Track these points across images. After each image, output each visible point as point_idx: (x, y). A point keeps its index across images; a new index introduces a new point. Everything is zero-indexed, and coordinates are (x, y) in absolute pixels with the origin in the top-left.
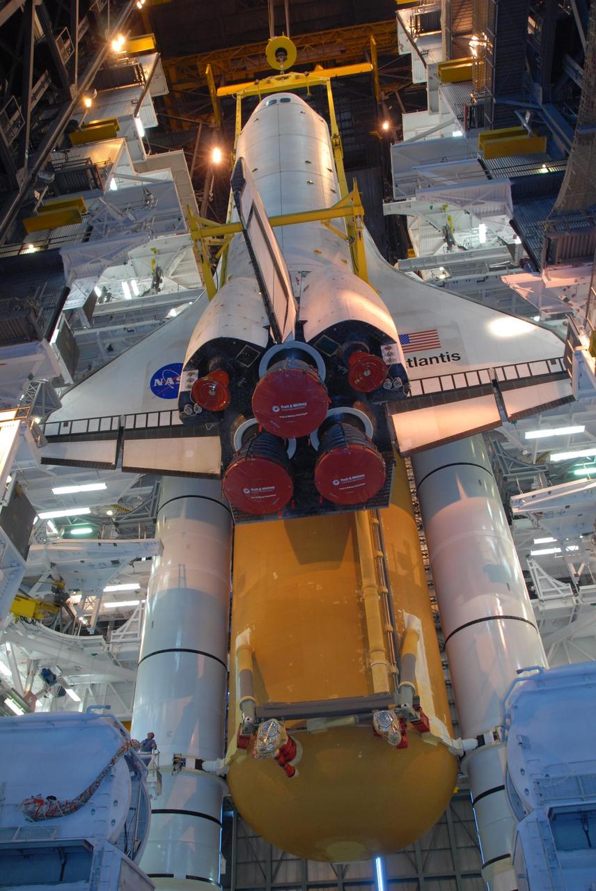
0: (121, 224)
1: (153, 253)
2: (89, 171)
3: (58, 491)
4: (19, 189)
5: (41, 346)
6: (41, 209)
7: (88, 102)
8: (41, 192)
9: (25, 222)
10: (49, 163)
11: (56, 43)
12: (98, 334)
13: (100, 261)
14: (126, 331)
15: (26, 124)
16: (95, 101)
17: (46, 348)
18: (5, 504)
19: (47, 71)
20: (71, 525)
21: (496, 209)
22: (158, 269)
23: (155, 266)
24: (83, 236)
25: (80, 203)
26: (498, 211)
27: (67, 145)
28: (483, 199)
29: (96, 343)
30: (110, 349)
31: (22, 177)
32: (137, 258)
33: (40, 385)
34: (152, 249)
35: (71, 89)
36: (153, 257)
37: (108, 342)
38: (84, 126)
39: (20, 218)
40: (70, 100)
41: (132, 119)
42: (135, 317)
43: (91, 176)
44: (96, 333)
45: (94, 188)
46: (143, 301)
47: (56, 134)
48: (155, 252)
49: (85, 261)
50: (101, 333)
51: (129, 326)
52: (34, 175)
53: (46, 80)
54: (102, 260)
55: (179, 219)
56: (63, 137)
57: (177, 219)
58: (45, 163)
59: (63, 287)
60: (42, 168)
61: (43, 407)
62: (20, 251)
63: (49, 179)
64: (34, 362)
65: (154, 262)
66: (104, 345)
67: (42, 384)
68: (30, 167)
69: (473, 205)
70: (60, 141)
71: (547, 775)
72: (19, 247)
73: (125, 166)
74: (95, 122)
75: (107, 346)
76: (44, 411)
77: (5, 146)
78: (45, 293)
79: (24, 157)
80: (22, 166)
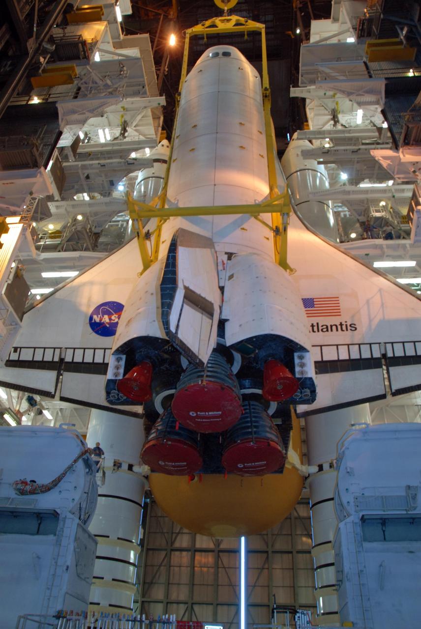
0: (102, 87)
1: (122, 110)
2: (80, 44)
3: (45, 275)
4: (29, 54)
5: (40, 173)
6: (44, 71)
8: (45, 58)
9: (32, 79)
10: (51, 36)
12: (80, 166)
13: (84, 113)
14: (100, 166)
17: (43, 173)
18: (10, 282)
21: (372, 100)
22: (125, 122)
23: (123, 120)
24: (73, 94)
25: (73, 69)
26: (373, 102)
27: (65, 23)
28: (364, 92)
29: (78, 173)
30: (88, 177)
31: (31, 45)
32: (111, 112)
33: (37, 200)
34: (122, 107)
36: (122, 113)
37: (86, 172)
38: (78, 9)
39: (29, 77)
41: (113, 7)
42: (106, 156)
43: (81, 49)
44: (78, 165)
45: (83, 58)
46: (113, 145)
47: (57, 13)
48: (124, 110)
49: (74, 112)
50: (82, 166)
51: (102, 162)
52: (40, 45)
54: (86, 113)
55: (143, 87)
56: (62, 16)
57: (141, 87)
58: (48, 36)
59: (57, 130)
60: (46, 39)
61: (39, 216)
62: (28, 101)
63: (51, 48)
64: (35, 183)
65: (122, 116)
66: (84, 174)
67: (39, 200)
68: (37, 38)
69: (357, 95)
70: (59, 19)
71: (363, 494)
72: (27, 98)
73: (106, 44)
74: (86, 6)
75: (86, 175)
76: (39, 218)
77: (19, 19)
78: (44, 134)
79: (33, 30)
80: (31, 36)
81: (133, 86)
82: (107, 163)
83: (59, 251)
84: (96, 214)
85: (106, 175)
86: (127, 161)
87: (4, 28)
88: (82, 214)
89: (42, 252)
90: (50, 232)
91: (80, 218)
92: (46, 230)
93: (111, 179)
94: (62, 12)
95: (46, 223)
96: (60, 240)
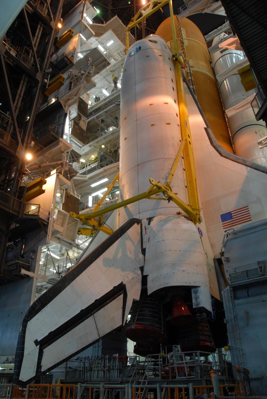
0: (81, 76)
1: (111, 72)
2: (65, 58)
3: (93, 185)
4: (39, 82)
6: (49, 85)
7: (60, 26)
8: (47, 79)
9: (45, 93)
10: (51, 62)
11: (38, 10)
12: (95, 118)
13: (73, 98)
14: (105, 113)
15: (34, 54)
16: (62, 23)
18: (63, 202)
19: (40, 22)
20: (112, 192)
22: (115, 78)
23: (114, 77)
24: (68, 88)
25: (61, 77)
26: (220, 5)
27: (57, 49)
29: (96, 122)
30: (103, 121)
31: (39, 76)
33: (69, 153)
34: (110, 71)
35: (51, 24)
36: (112, 74)
37: (100, 119)
38: (60, 38)
39: (43, 93)
40: (52, 29)
41: (81, 21)
42: (109, 104)
43: (67, 60)
44: (94, 118)
45: (70, 64)
46: (113, 95)
47: (50, 48)
48: (112, 72)
49: (69, 99)
50: (96, 117)
51: (105, 110)
52: (45, 72)
53: (41, 26)
54: (74, 97)
55: (106, 61)
56: (54, 47)
58: (48, 65)
59: (64, 114)
60: (47, 67)
61: (76, 159)
62: (48, 105)
63: (49, 71)
64: (61, 147)
65: (113, 76)
66: (99, 121)
67: (70, 152)
68: (41, 70)
69: (207, 8)
70: (53, 50)
71: (235, 272)
72: (47, 103)
73: (84, 44)
74: (66, 32)
75: (101, 121)
76: (76, 160)
77: (28, 69)
78: (58, 119)
79: (38, 67)
80: (37, 71)
81: (101, 63)
82: (108, 110)
83: (100, 168)
84: (110, 141)
85: (111, 116)
86: (117, 104)
87: (24, 77)
88: (104, 144)
89: (88, 174)
90: (93, 159)
91: (103, 146)
92: (91, 159)
93: (115, 116)
94: (53, 45)
96: (97, 163)
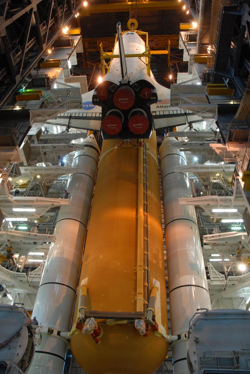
0: (56, 103)
2: (46, 79)
3: (15, 210)
4: (16, 83)
5: (16, 149)
7: (50, 52)
10: (30, 74)
11: (40, 27)
12: (41, 146)
14: (53, 147)
15: (23, 57)
16: (53, 51)
17: (18, 150)
19: (34, 37)
20: (19, 224)
21: (211, 116)
24: (40, 105)
25: (40, 92)
27: (39, 68)
28: (206, 111)
29: (39, 150)
30: (45, 153)
31: (18, 78)
33: (13, 165)
35: (43, 45)
37: (44, 150)
38: (46, 61)
40: (43, 50)
41: (67, 61)
42: (57, 141)
43: (47, 82)
44: (40, 146)
45: (47, 86)
46: (61, 135)
47: (35, 63)
49: (39, 116)
51: (54, 145)
52: (23, 78)
53: (34, 41)
54: (46, 116)
55: (81, 104)
56: (37, 64)
57: (80, 104)
58: (28, 74)
59: (28, 125)
60: (27, 76)
61: (14, 174)
62: (13, 108)
63: (29, 80)
64: (12, 155)
68: (22, 75)
70: (36, 66)
71: (205, 356)
73: (61, 79)
74: (51, 60)
75: (44, 152)
76: (14, 176)
77: (13, 65)
78: (20, 127)
79: (20, 71)
80: (18, 74)
81: (75, 103)
82: (57, 146)
83: (25, 196)
84: (48, 175)
85: (56, 153)
86: (69, 145)
87: (3, 69)
88: (41, 175)
90: (20, 184)
91: (38, 177)
92: (18, 183)
93: (59, 155)
94: (37, 62)
95: (18, 179)
96: (26, 189)
